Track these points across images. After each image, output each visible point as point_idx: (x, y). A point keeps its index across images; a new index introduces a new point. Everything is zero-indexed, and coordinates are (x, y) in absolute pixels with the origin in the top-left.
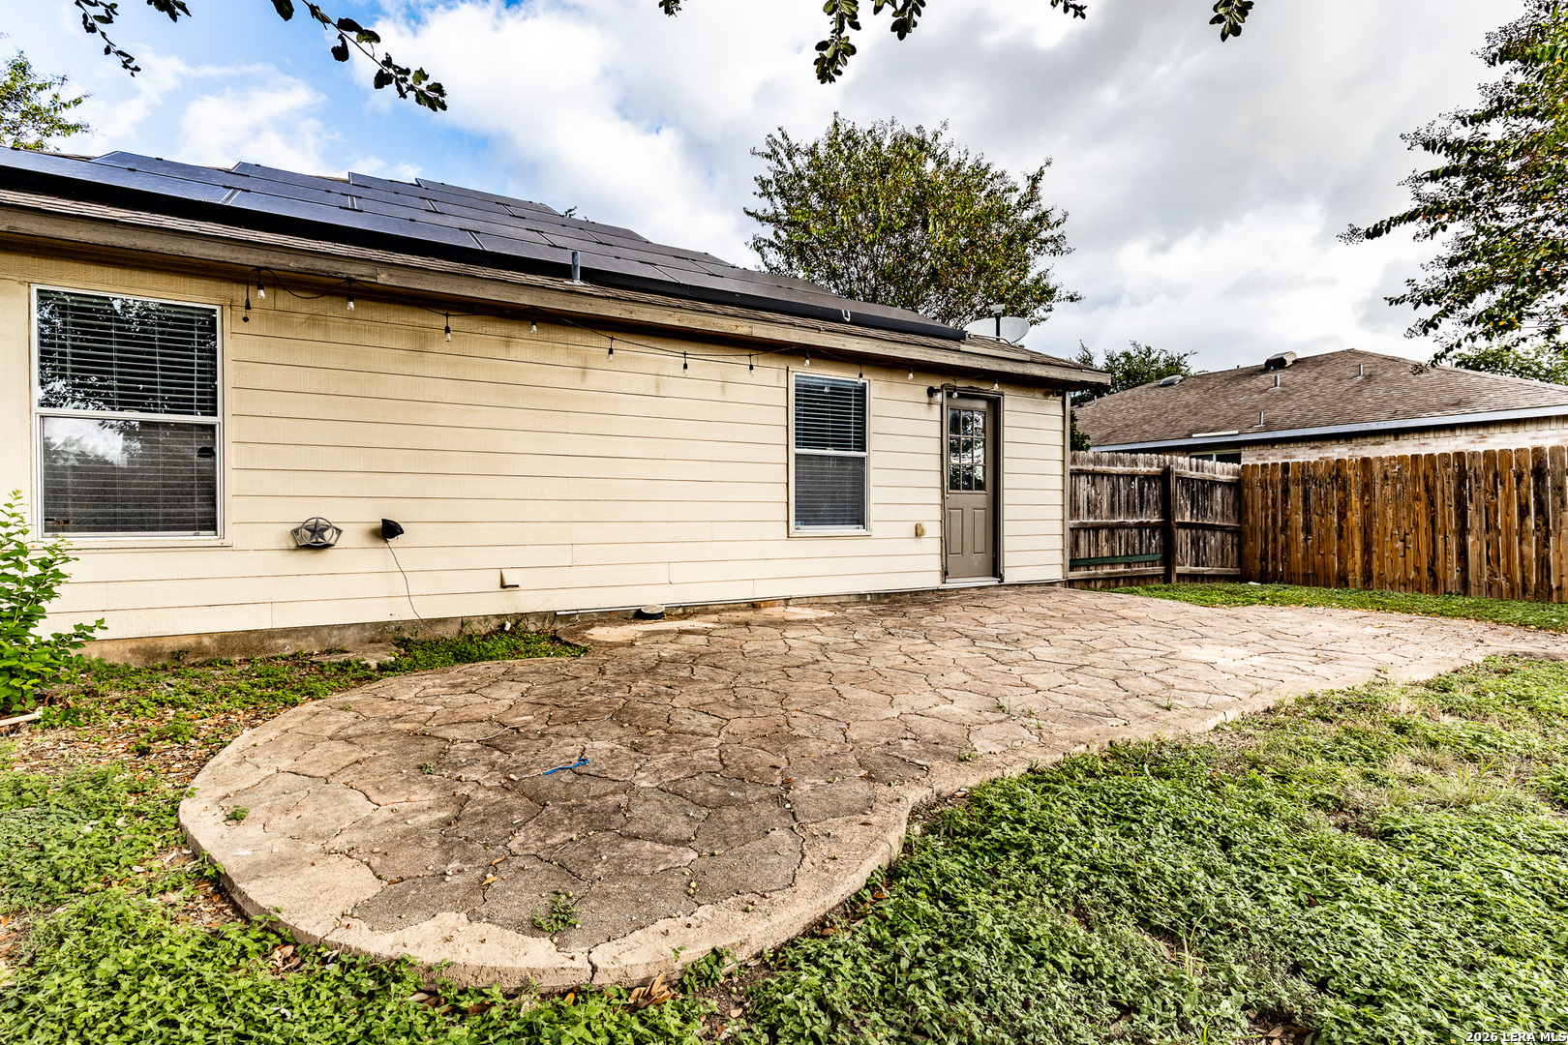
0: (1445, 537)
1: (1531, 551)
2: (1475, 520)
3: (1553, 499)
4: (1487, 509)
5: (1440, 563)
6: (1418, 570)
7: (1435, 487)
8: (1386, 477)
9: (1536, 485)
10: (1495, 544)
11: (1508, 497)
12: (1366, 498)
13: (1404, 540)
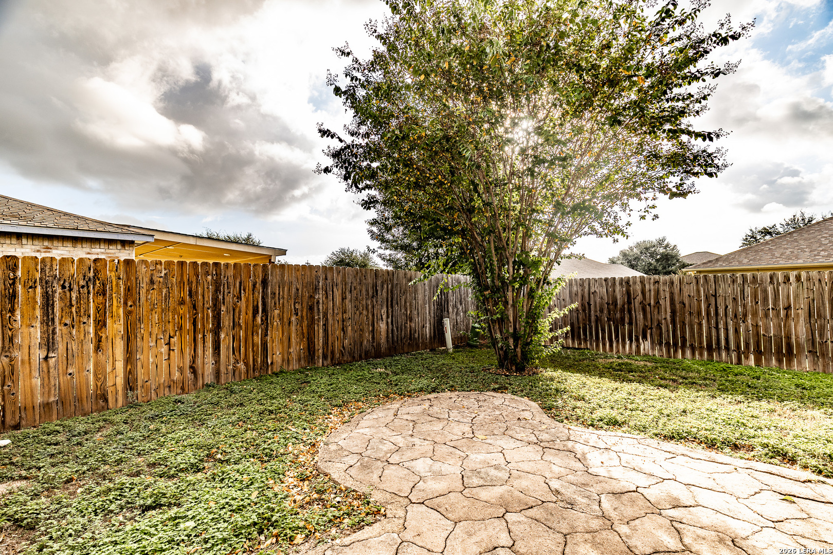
0: (204, 336)
1: (258, 340)
2: (226, 321)
3: (271, 301)
4: (234, 310)
5: (199, 361)
6: (181, 370)
7: (197, 292)
8: (152, 282)
9: (263, 291)
10: (238, 337)
11: (247, 300)
12: (130, 303)
13: (169, 344)
